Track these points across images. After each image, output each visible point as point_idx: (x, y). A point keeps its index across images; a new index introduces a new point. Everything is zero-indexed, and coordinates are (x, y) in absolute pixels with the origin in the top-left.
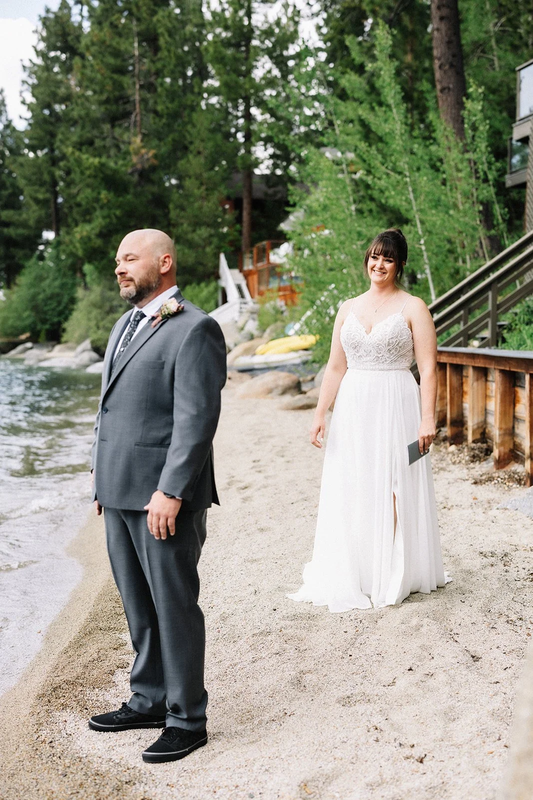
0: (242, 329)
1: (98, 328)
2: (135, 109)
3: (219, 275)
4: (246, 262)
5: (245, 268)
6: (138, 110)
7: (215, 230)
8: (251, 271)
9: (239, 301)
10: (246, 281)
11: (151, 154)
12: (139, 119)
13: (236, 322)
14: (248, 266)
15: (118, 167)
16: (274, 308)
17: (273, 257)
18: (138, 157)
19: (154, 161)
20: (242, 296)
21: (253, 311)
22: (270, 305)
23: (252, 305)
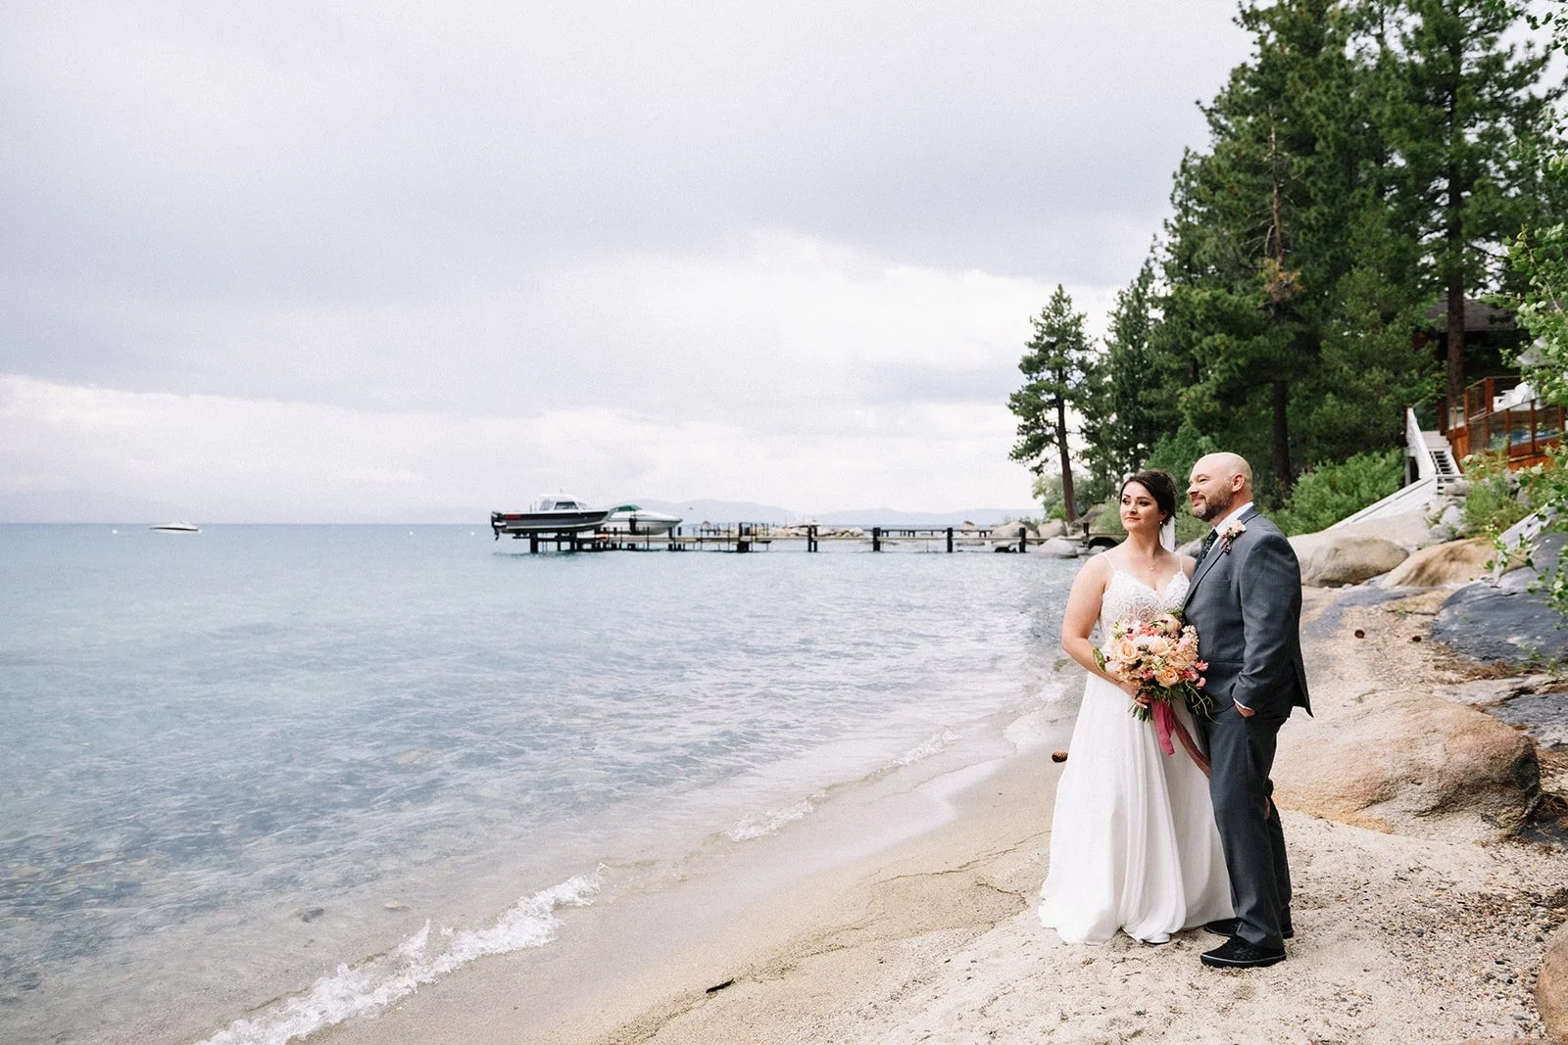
0: (1436, 521)
2: (1272, 223)
3: (1405, 440)
4: (1452, 417)
5: (1452, 427)
6: (1276, 223)
7: (1396, 374)
8: (1461, 429)
9: (1436, 477)
10: (1451, 447)
11: (1292, 278)
12: (1277, 235)
13: (1428, 509)
14: (1455, 424)
15: (1242, 300)
16: (1499, 485)
17: (1499, 405)
18: (1273, 285)
19: (1299, 287)
20: (1446, 469)
21: (1459, 492)
22: (1491, 480)
23: (1460, 481)
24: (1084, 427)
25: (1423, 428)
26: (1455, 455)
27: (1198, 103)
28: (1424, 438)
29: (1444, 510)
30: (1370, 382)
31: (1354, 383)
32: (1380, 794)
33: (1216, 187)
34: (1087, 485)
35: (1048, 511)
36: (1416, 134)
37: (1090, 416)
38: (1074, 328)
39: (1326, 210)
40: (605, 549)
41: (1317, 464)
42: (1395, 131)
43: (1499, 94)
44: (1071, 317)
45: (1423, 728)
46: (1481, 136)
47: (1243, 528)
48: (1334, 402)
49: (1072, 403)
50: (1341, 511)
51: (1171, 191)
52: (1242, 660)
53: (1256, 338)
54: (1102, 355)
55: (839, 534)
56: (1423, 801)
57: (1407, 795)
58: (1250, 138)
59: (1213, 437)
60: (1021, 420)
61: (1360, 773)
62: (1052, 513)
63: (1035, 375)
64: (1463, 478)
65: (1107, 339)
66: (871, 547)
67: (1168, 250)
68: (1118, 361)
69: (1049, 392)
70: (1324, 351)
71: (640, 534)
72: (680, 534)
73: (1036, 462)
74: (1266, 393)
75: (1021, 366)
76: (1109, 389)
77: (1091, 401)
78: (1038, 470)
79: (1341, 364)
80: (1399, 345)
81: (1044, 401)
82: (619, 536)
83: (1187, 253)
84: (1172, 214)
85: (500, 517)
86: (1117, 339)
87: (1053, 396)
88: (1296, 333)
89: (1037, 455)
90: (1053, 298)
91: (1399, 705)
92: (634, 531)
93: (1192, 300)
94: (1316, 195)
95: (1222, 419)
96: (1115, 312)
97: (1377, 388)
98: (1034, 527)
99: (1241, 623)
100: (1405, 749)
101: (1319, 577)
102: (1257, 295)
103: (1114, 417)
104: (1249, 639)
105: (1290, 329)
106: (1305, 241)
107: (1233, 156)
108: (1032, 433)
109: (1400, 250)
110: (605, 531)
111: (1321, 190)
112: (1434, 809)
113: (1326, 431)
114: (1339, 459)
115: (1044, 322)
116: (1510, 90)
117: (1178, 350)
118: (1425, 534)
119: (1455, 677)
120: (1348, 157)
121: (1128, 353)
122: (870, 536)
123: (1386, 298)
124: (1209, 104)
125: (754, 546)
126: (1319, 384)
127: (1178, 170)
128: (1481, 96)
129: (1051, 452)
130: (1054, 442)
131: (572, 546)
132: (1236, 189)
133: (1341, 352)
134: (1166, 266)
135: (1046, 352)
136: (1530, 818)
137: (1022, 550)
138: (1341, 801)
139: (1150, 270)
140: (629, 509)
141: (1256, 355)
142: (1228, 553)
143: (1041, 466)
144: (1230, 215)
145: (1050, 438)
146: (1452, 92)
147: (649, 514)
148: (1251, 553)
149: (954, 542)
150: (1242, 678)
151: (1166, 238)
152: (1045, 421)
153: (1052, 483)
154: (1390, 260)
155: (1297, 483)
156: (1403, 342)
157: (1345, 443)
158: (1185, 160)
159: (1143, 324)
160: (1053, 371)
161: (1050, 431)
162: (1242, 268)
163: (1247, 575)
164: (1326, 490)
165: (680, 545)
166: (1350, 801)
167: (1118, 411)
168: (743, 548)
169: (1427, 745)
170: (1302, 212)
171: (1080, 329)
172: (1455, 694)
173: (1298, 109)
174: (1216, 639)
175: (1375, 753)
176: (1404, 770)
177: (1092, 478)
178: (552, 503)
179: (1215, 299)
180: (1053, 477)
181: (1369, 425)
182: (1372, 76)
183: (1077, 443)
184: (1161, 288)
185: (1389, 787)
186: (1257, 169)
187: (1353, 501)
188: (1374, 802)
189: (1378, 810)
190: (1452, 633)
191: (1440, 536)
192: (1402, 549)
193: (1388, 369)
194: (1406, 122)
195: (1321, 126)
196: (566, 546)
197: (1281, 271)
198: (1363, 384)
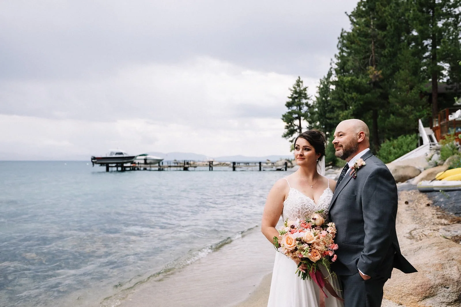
0: (430, 159)
3: (418, 130)
4: (434, 123)
5: (434, 126)
6: (373, 54)
7: (415, 107)
8: (437, 127)
9: (429, 144)
10: (434, 133)
11: (379, 73)
12: (374, 58)
13: (427, 155)
14: (435, 125)
15: (362, 80)
16: (451, 147)
17: (451, 118)
18: (372, 75)
19: (381, 76)
20: (432, 141)
21: (438, 149)
22: (449, 144)
23: (437, 145)
24: (308, 126)
25: (425, 126)
26: (435, 136)
27: (346, 13)
28: (425, 130)
29: (433, 155)
30: (406, 110)
31: (400, 111)
32: (429, 293)
33: (352, 42)
36: (421, 23)
37: (310, 123)
38: (304, 92)
39: (391, 50)
40: (134, 170)
41: (387, 139)
42: (415, 22)
43: (449, 10)
44: (303, 87)
45: (447, 258)
46: (443, 25)
47: (364, 163)
48: (393, 117)
49: (304, 118)
50: (396, 156)
51: (337, 44)
52: (363, 244)
53: (367, 94)
54: (314, 101)
55: (222, 164)
56: (450, 297)
57: (442, 294)
58: (363, 25)
60: (285, 124)
61: (419, 281)
63: (290, 108)
64: (439, 144)
65: (316, 96)
66: (232, 169)
67: (336, 64)
68: (319, 103)
69: (295, 114)
70: (390, 99)
71: (148, 164)
72: (162, 164)
73: (291, 139)
74: (370, 114)
75: (286, 105)
76: (316, 113)
77: (310, 117)
78: (292, 141)
79: (396, 104)
80: (416, 97)
81: (293, 117)
82: (140, 165)
83: (343, 66)
84: (337, 52)
85: (94, 158)
86: (319, 96)
87: (297, 116)
88: (380, 93)
89: (291, 136)
90: (297, 81)
91: (434, 245)
92: (145, 163)
93: (344, 81)
94: (387, 45)
96: (319, 86)
97: (408, 112)
98: (290, 162)
99: (362, 221)
100: (440, 269)
102: (367, 79)
103: (318, 123)
104: (367, 232)
105: (378, 91)
106: (383, 61)
107: (358, 31)
108: (290, 128)
109: (416, 64)
110: (135, 163)
111: (389, 43)
112: (456, 301)
113: (391, 127)
114: (395, 137)
115: (294, 89)
116: (452, 9)
117: (340, 99)
118: (426, 164)
119: (446, 222)
121: (323, 100)
122: (232, 165)
123: (411, 81)
124: (350, 14)
125: (190, 169)
126: (388, 111)
127: (340, 36)
128: (443, 11)
130: (297, 132)
131: (122, 169)
132: (359, 43)
133: (396, 99)
134: (336, 70)
135: (294, 100)
137: (286, 170)
138: (411, 296)
139: (331, 71)
140: (144, 155)
141: (367, 100)
142: (355, 178)
144: (357, 52)
145: (296, 130)
146: (433, 9)
147: (152, 157)
148: (368, 179)
149: (262, 167)
150: (363, 256)
151: (336, 61)
152: (295, 125)
154: (412, 67)
155: (381, 146)
156: (417, 96)
157: (397, 132)
158: (342, 33)
159: (328, 90)
160: (297, 106)
161: (296, 128)
162: (361, 70)
163: (366, 192)
164: (392, 148)
165: (162, 169)
166: (415, 296)
167: (319, 121)
168: (186, 169)
169: (450, 267)
170: (382, 50)
171: (306, 92)
172: (449, 231)
173: (380, 15)
174: (347, 230)
175: (426, 271)
176: (440, 280)
178: (114, 153)
179: (352, 80)
181: (406, 125)
182: (405, 4)
184: (334, 78)
185: (433, 290)
186: (366, 35)
187: (401, 152)
188: (426, 297)
189: (428, 302)
190: (441, 202)
191: (431, 165)
192: (419, 170)
193: (412, 106)
194: (418, 19)
195: (389, 20)
196: (120, 169)
197: (375, 71)
198: (403, 111)
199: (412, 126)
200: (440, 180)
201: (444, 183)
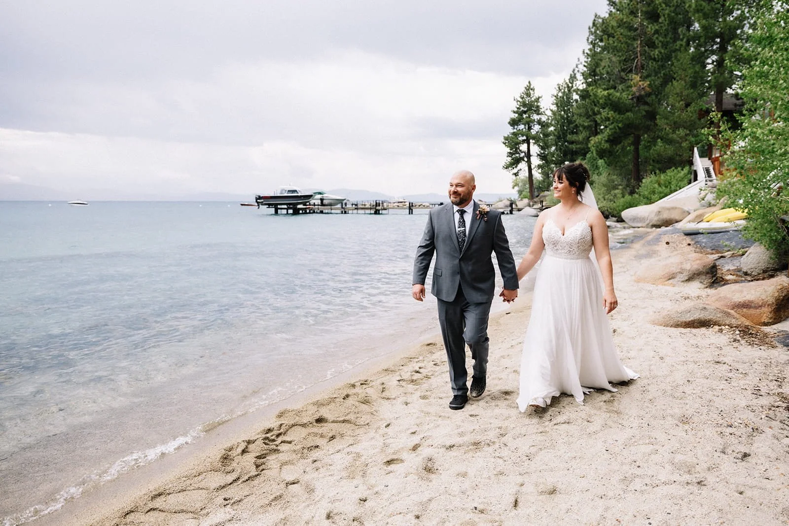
0: (703, 199)
1: (605, 200)
2: (637, 57)
3: (692, 162)
4: (714, 152)
5: (713, 156)
6: (639, 57)
7: (690, 131)
8: (717, 157)
9: (705, 179)
10: (712, 166)
11: (645, 85)
12: (639, 63)
13: (701, 194)
14: (715, 154)
15: (622, 95)
18: (636, 88)
19: (648, 89)
20: (709, 175)
21: (714, 186)
23: (715, 181)
24: (539, 153)
25: (701, 156)
26: (714, 169)
28: (701, 161)
29: (706, 194)
30: (678, 135)
31: (671, 136)
32: (671, 277)
33: (610, 36)
34: (540, 182)
35: (520, 195)
36: (706, 16)
37: (542, 148)
38: (536, 103)
39: (663, 51)
40: (310, 213)
41: (651, 173)
42: (697, 15)
44: (535, 97)
48: (661, 144)
49: (534, 141)
50: (662, 195)
51: (587, 36)
53: (627, 114)
54: (549, 116)
56: (684, 278)
57: (679, 277)
58: (627, 11)
59: (604, 160)
60: (508, 150)
62: (522, 196)
63: (516, 127)
64: (717, 180)
65: (552, 109)
67: (585, 66)
68: (556, 119)
69: (523, 136)
70: (658, 121)
71: (326, 206)
72: (346, 205)
73: (515, 171)
74: (631, 139)
75: (509, 123)
76: (552, 134)
77: (543, 140)
78: (516, 174)
79: (665, 126)
80: (692, 118)
81: (520, 140)
82: (316, 207)
83: (594, 67)
84: (587, 47)
85: (260, 198)
86: (556, 109)
87: (525, 138)
88: (646, 111)
89: (516, 167)
90: (526, 88)
92: (322, 204)
93: (598, 94)
94: (658, 44)
95: (609, 152)
96: (555, 95)
97: (681, 138)
98: (515, 203)
101: (651, 224)
102: (628, 92)
103: (553, 148)
105: (643, 109)
106: (652, 66)
108: (514, 156)
109: (696, 72)
110: (310, 204)
111: (660, 41)
112: (687, 280)
113: (657, 158)
114: (663, 170)
115: (521, 100)
117: (588, 116)
118: (698, 205)
120: (674, 25)
121: (562, 117)
123: (688, 96)
125: (382, 212)
126: (655, 136)
127: (591, 25)
129: (523, 165)
130: (524, 161)
131: (294, 211)
132: (621, 39)
133: (666, 121)
134: (583, 74)
135: (522, 115)
136: (713, 282)
137: (511, 213)
139: (575, 74)
140: (320, 193)
141: (627, 122)
143: (518, 172)
144: (616, 50)
145: (522, 159)
147: (330, 196)
151: (584, 60)
152: (520, 150)
153: (522, 180)
154: (691, 77)
155: (642, 182)
156: (694, 116)
157: (665, 164)
158: (595, 20)
159: (570, 102)
160: (525, 125)
161: (522, 155)
162: (622, 79)
164: (656, 185)
165: (346, 211)
166: (663, 279)
167: (556, 145)
168: (377, 212)
169: (686, 264)
170: (652, 51)
171: (539, 104)
175: (671, 266)
176: (679, 270)
177: (541, 178)
178: (286, 190)
179: (609, 95)
180: (522, 178)
181: (677, 155)
183: (536, 161)
184: (580, 84)
185: (674, 275)
186: (631, 28)
187: (668, 190)
189: (671, 281)
190: (703, 242)
191: (704, 206)
192: (688, 212)
193: (687, 129)
194: (702, 10)
195: (663, 9)
196: (291, 211)
197: (640, 81)
198: (675, 136)
199: (685, 156)
200: (708, 222)
201: (711, 225)
